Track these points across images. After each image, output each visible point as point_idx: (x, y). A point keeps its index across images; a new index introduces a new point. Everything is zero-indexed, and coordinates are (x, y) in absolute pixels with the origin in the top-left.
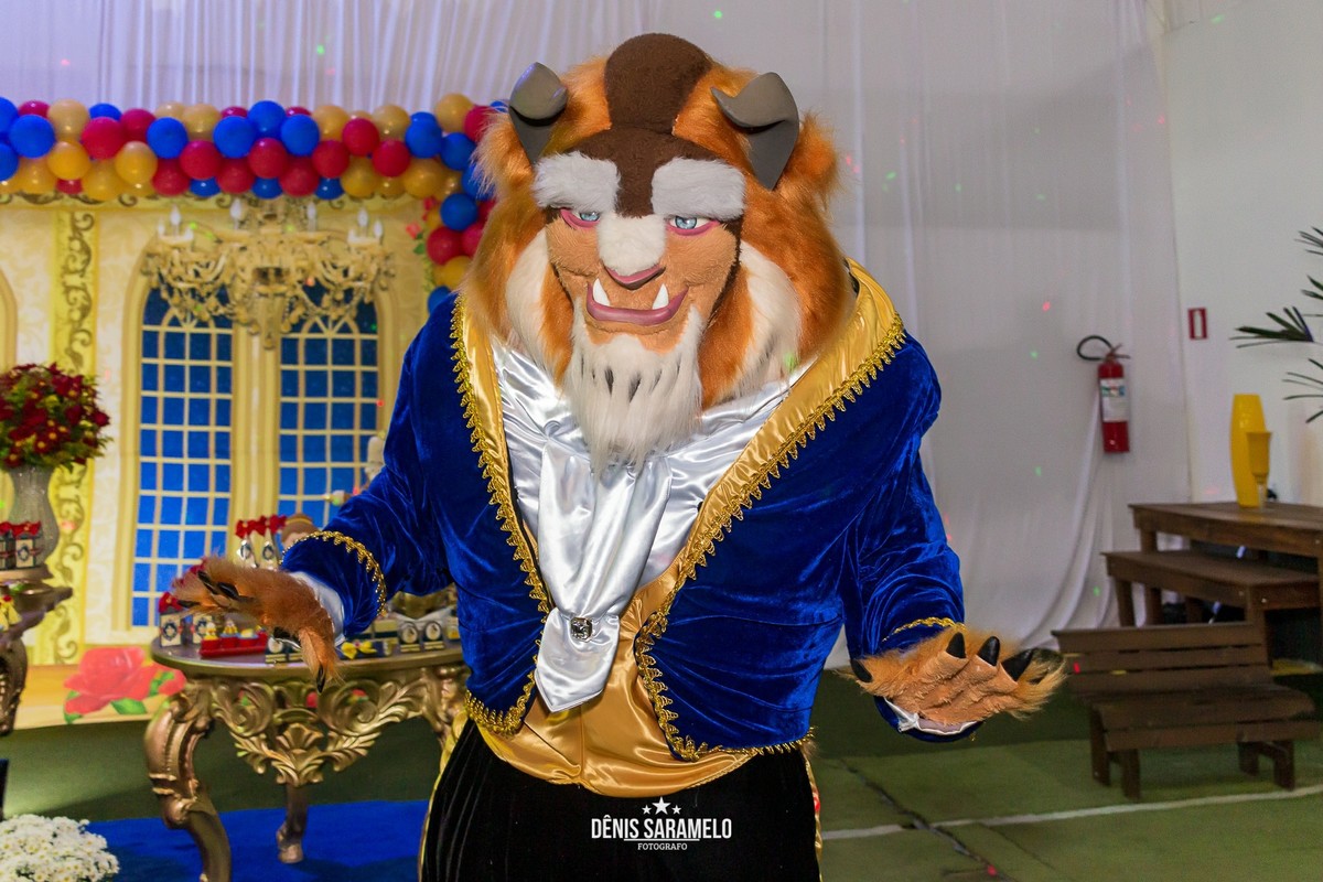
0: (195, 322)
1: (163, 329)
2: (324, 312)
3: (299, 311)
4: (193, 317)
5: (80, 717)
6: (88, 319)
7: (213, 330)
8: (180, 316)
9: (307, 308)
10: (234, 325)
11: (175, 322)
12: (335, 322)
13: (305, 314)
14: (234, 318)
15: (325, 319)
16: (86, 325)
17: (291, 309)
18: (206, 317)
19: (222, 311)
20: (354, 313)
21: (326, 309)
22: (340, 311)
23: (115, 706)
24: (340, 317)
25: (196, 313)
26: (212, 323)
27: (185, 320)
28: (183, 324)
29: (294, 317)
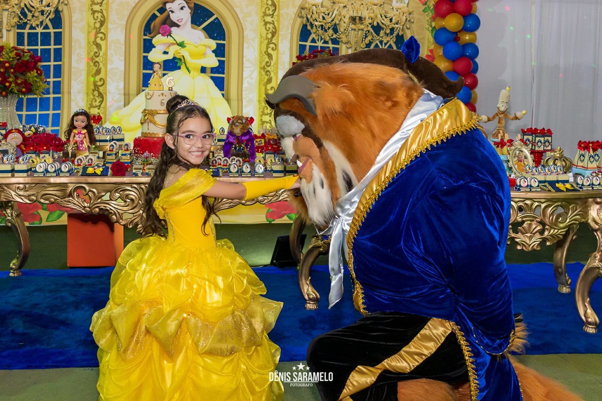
0: (322, 41)
1: (308, 44)
2: (381, 39)
3: (369, 38)
4: (322, 39)
5: (274, 221)
6: (275, 38)
7: (331, 46)
8: (316, 38)
9: (373, 37)
10: (340, 43)
11: (313, 41)
12: (386, 44)
13: (372, 39)
14: (340, 40)
15: (381, 42)
16: (274, 41)
17: (366, 37)
18: (327, 39)
19: (334, 36)
20: (395, 40)
21: (382, 37)
22: (388, 39)
23: (288, 217)
24: (388, 42)
25: (323, 37)
26: (330, 42)
27: (318, 40)
28: (317, 42)
29: (367, 41)
